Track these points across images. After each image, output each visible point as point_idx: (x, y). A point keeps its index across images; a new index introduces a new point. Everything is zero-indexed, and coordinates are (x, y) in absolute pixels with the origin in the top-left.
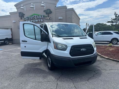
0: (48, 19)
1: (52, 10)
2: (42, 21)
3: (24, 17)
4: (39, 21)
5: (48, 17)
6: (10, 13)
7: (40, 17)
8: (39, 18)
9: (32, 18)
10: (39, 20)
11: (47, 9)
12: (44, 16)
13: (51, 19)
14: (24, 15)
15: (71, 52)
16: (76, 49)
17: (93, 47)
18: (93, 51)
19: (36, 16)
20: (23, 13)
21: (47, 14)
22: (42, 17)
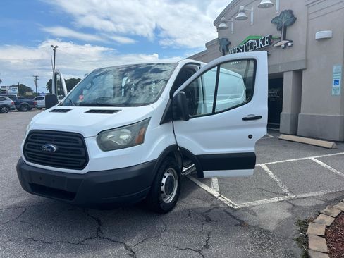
0: (283, 46)
1: (296, 13)
5: (284, 39)
6: (207, 45)
7: (260, 43)
8: (258, 46)
9: (243, 51)
11: (282, 13)
12: (270, 38)
13: (289, 44)
14: (230, 43)
15: (26, 148)
16: (37, 143)
17: (84, 146)
18: (84, 160)
19: (252, 43)
20: (227, 40)
21: (280, 30)
22: (264, 44)
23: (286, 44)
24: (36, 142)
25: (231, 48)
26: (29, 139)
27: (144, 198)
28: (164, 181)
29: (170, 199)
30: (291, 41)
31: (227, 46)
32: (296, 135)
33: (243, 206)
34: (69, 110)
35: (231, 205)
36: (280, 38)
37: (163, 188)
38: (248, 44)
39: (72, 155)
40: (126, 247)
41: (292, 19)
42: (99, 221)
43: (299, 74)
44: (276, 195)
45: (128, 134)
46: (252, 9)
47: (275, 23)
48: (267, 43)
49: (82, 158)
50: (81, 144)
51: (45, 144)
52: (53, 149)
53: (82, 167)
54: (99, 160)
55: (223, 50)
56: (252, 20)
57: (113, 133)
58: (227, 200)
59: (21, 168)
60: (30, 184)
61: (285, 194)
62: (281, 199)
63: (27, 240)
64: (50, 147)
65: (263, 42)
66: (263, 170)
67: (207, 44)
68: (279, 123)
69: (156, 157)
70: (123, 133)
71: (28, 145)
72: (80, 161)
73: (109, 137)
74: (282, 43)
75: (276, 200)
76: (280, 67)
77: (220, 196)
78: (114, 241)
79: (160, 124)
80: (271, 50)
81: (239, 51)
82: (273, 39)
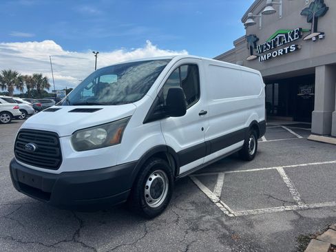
0: (314, 39)
1: (327, 3)
2: (294, 48)
4: (286, 52)
5: (315, 31)
7: (289, 37)
8: (287, 41)
9: (271, 47)
10: (286, 49)
11: (312, 3)
12: (300, 31)
13: (321, 36)
14: (258, 39)
18: (59, 161)
19: (280, 37)
20: (255, 37)
21: (311, 21)
22: (293, 38)
23: (317, 37)
24: (22, 141)
25: (259, 44)
27: (124, 201)
28: (149, 183)
29: (158, 203)
30: (322, 33)
31: (255, 43)
32: (330, 135)
33: (241, 214)
34: (58, 109)
35: (227, 213)
36: (310, 30)
37: (147, 191)
38: (276, 39)
39: (49, 155)
41: (324, 9)
44: (284, 203)
45: (103, 133)
46: (281, 2)
47: (305, 15)
48: (297, 36)
49: (57, 158)
50: (56, 143)
52: (33, 148)
53: (57, 167)
54: (73, 160)
55: (251, 47)
56: (281, 14)
57: (90, 132)
58: (226, 206)
61: (295, 203)
62: (288, 208)
64: (31, 146)
65: (292, 36)
66: (278, 173)
67: (234, 42)
68: (311, 121)
69: (137, 158)
70: (100, 133)
71: (18, 144)
72: (55, 161)
73: (86, 136)
74: (313, 35)
75: (281, 209)
76: (311, 62)
77: (219, 202)
79: (144, 123)
80: (301, 44)
81: (267, 47)
82: (303, 32)
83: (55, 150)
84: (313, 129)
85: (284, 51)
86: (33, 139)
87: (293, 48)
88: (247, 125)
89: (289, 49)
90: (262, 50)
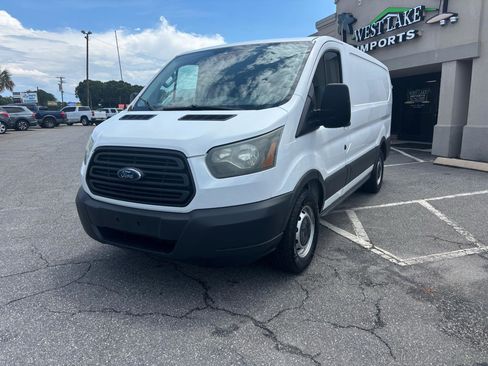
0: (443, 22)
2: (413, 35)
3: (352, 32)
4: (401, 40)
5: (445, 11)
7: (406, 18)
8: (403, 23)
9: (377, 32)
10: (401, 35)
12: (422, 10)
13: (453, 19)
15: (91, 174)
16: (108, 166)
17: (187, 170)
18: (188, 192)
19: (392, 18)
20: (352, 16)
22: (412, 20)
23: (447, 20)
24: (106, 165)
25: (357, 28)
26: (95, 161)
27: (274, 249)
29: (305, 252)
30: (455, 15)
31: (351, 25)
32: (458, 157)
33: (414, 262)
34: (151, 116)
35: (394, 261)
36: (438, 10)
37: (297, 235)
38: (386, 21)
39: (166, 184)
40: (257, 323)
42: (203, 284)
43: (466, 65)
44: (460, 246)
45: (250, 151)
48: (417, 18)
49: (185, 188)
50: (181, 166)
51: (123, 167)
52: (136, 175)
53: (185, 203)
54: (211, 192)
55: (344, 32)
57: (229, 150)
58: (386, 252)
59: (83, 205)
60: (98, 227)
61: (472, 245)
62: (469, 251)
63: (104, 311)
64: (132, 173)
65: (411, 16)
67: (317, 24)
68: (431, 141)
69: (291, 188)
71: (95, 170)
72: (181, 194)
73: (222, 156)
74: (442, 17)
75: (461, 253)
76: (436, 56)
77: (373, 248)
78: (235, 314)
79: (296, 137)
80: (423, 29)
81: (371, 32)
82: (426, 12)
83: (180, 177)
84: (434, 151)
85: (397, 38)
86: (132, 162)
87: (411, 35)
88: (377, 143)
89: (404, 36)
90: (363, 37)
